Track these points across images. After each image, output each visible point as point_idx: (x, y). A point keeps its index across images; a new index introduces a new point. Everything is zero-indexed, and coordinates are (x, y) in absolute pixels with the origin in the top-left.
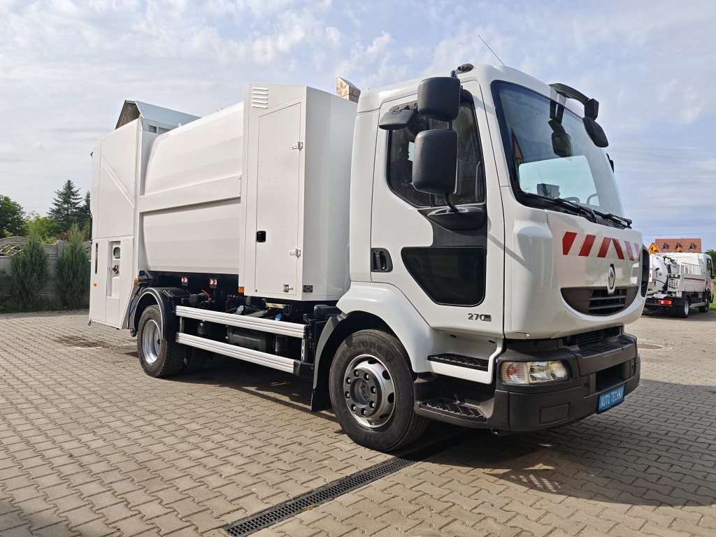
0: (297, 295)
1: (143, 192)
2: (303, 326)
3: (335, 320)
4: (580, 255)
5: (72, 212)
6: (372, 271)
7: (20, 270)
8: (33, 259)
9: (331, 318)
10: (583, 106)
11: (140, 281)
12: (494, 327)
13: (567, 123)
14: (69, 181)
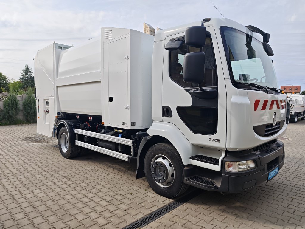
0: (129, 127)
1: (57, 77)
2: (131, 140)
3: (146, 139)
4: (261, 110)
5: (29, 79)
6: (163, 116)
7: (7, 107)
8: (12, 102)
9: (144, 137)
10: (262, 36)
11: (58, 117)
12: (221, 145)
13: (253, 44)
14: (27, 65)
